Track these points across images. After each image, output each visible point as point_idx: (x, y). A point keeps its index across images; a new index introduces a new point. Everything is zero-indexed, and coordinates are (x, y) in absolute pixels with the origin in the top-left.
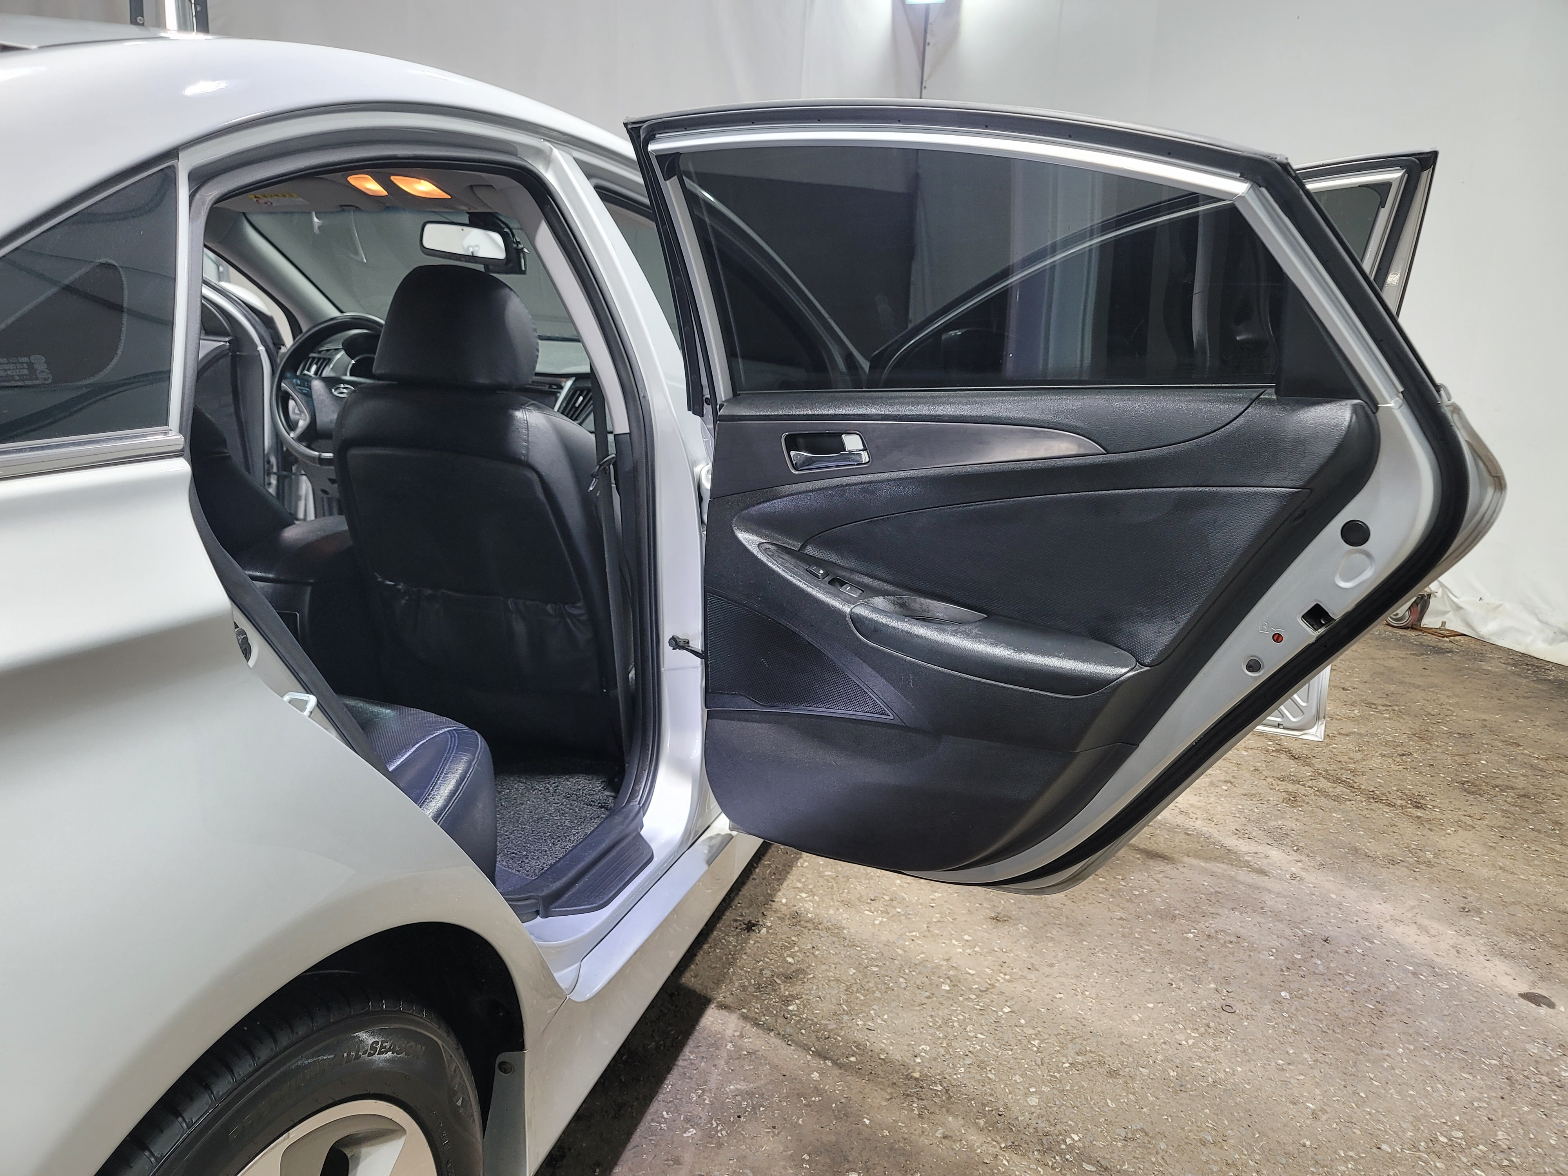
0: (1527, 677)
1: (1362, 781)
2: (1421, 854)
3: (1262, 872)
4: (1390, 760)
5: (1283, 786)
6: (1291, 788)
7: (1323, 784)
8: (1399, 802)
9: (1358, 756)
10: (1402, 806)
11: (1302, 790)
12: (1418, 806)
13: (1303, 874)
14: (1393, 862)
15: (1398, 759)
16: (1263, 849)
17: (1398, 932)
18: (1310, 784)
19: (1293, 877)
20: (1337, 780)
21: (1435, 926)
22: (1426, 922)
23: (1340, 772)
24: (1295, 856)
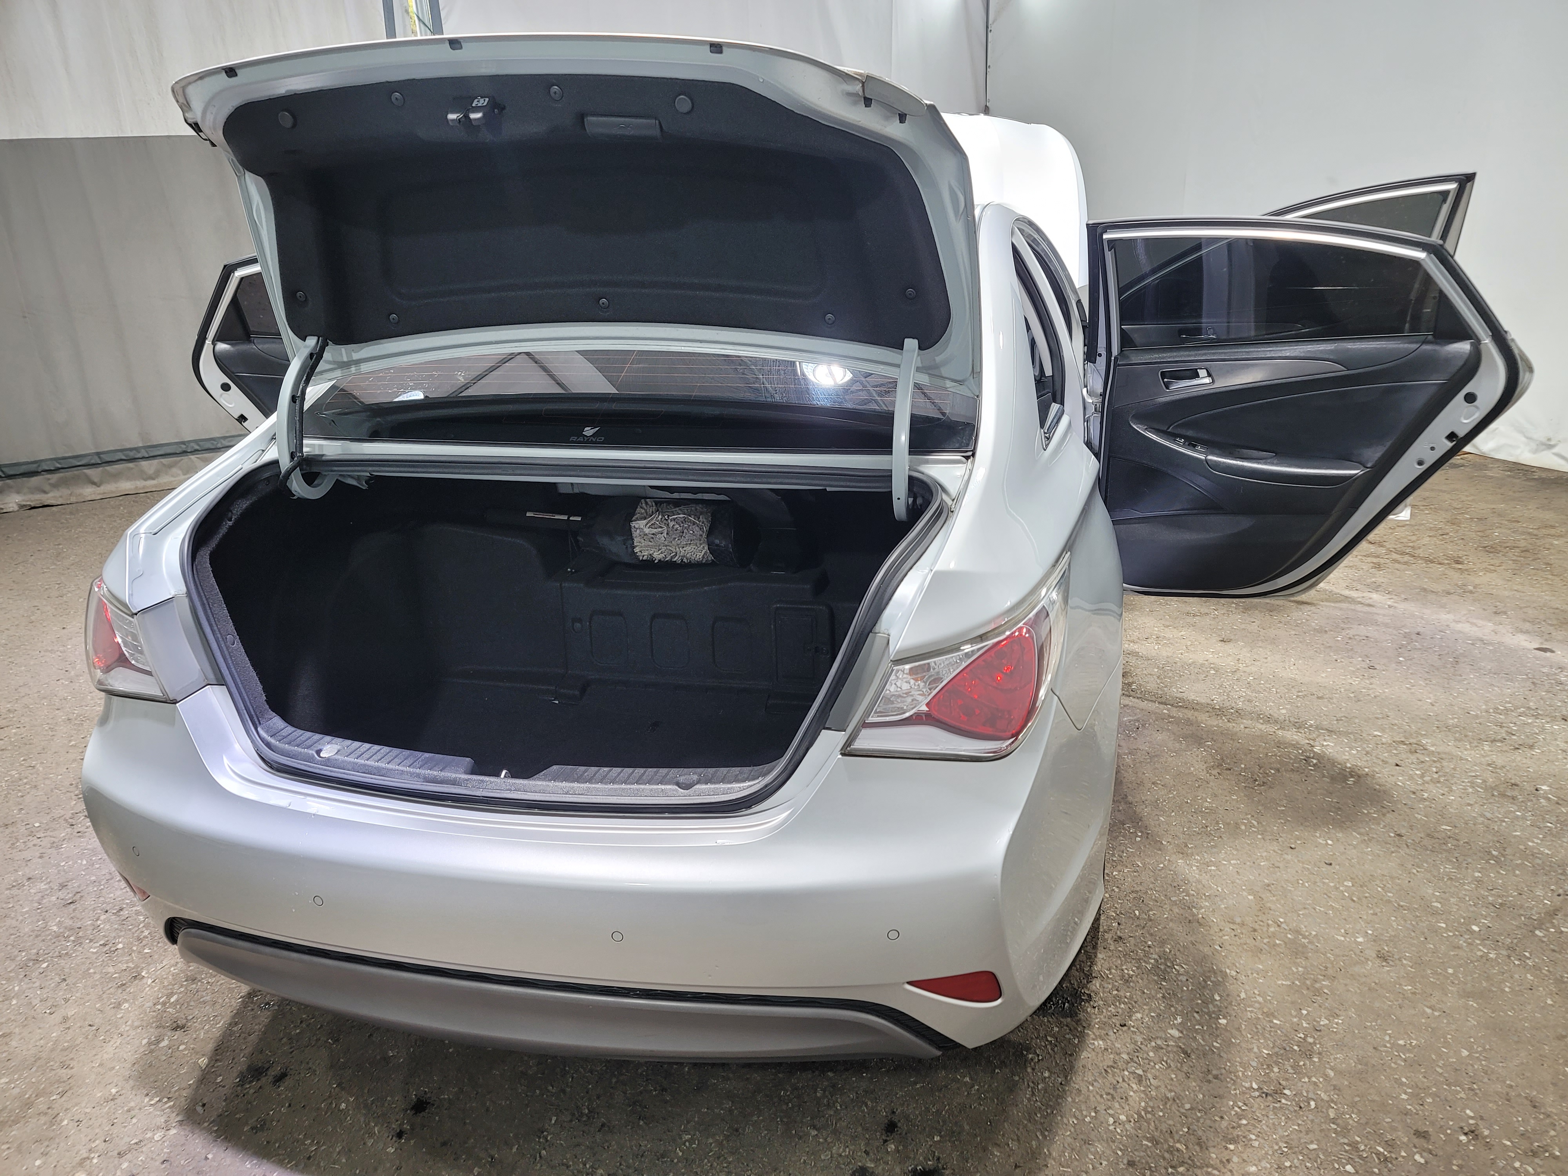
0: (1519, 478)
1: (1418, 552)
2: (1465, 587)
3: (1370, 605)
4: (1435, 539)
5: (1369, 559)
6: (1375, 560)
7: (1395, 556)
8: (1446, 562)
9: (1414, 538)
10: (1448, 564)
11: (1382, 561)
12: (1458, 562)
13: (1396, 605)
14: (1449, 593)
15: (1440, 538)
16: (1366, 594)
17: (1459, 627)
18: (1386, 557)
19: (1390, 606)
20: (1403, 553)
21: (1480, 622)
22: (1475, 621)
23: (1404, 549)
24: (1388, 596)
